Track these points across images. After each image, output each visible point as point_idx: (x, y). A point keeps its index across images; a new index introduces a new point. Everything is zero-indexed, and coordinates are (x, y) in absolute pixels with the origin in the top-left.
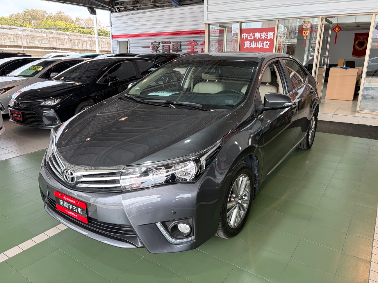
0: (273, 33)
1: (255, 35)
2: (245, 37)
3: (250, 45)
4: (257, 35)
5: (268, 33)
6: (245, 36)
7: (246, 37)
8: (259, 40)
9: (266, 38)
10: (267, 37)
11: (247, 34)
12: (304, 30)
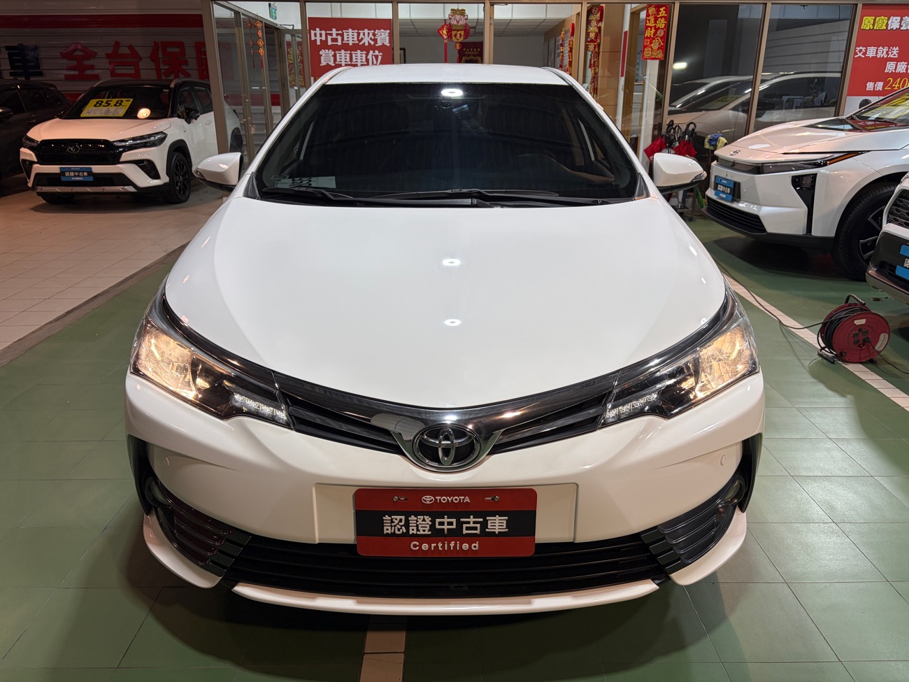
0: (388, 31)
1: (345, 34)
2: (318, 39)
3: (335, 60)
4: (350, 34)
5: (377, 31)
6: (318, 35)
7: (321, 40)
8: (355, 47)
9: (372, 43)
10: (375, 41)
11: (323, 32)
12: (455, 30)
